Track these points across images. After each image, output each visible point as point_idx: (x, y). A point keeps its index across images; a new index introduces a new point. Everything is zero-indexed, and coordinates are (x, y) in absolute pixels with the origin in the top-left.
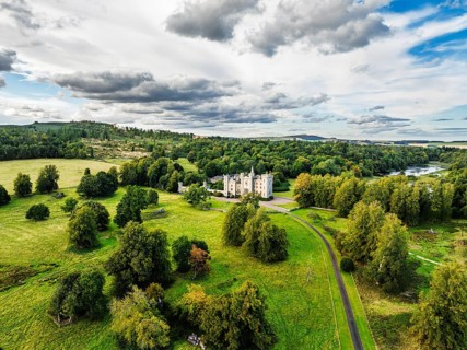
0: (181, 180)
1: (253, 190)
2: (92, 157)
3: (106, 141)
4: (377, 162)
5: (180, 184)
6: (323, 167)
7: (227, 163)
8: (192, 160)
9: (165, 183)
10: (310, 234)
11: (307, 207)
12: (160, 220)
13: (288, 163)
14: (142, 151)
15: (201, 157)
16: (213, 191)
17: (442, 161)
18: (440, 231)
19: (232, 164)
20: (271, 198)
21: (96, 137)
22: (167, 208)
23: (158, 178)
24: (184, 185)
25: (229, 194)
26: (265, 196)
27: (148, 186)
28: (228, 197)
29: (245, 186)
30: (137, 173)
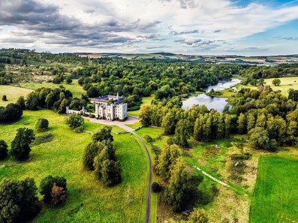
0: (68, 105)
1: (114, 115)
2: (11, 82)
3: (24, 67)
4: (199, 80)
5: (67, 108)
6: (163, 90)
7: (103, 87)
8: (81, 83)
9: (57, 107)
10: (142, 154)
11: (146, 126)
12: (46, 144)
13: (144, 86)
14: (50, 75)
15: (87, 82)
16: (89, 113)
17: (240, 75)
18: (222, 145)
19: (106, 88)
20: (126, 119)
21: (18, 63)
22: (54, 132)
23: (53, 103)
24: (70, 109)
25: (99, 116)
26: (121, 118)
27: (46, 108)
28: (98, 119)
29: (109, 112)
30: (38, 100)
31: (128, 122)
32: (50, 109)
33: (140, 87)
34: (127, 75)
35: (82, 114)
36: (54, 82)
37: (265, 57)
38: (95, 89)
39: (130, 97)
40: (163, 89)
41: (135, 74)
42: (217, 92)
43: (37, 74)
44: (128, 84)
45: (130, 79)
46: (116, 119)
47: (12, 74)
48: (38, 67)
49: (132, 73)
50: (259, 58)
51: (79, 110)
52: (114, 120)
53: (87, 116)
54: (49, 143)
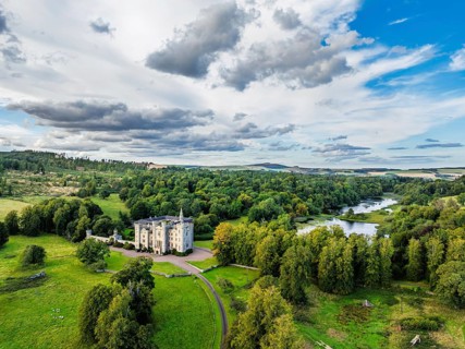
0: (90, 228)
1: (168, 244)
2: (10, 194)
3: (40, 174)
4: (328, 197)
5: (88, 233)
6: (261, 207)
7: (158, 203)
8: (123, 198)
9: (73, 231)
11: (227, 265)
12: (27, 291)
13: (229, 202)
14: (76, 186)
15: (133, 195)
16: (124, 242)
17: (397, 192)
19: (163, 204)
20: (189, 252)
21: (31, 169)
23: (66, 224)
24: (93, 234)
25: (141, 245)
26: (180, 250)
27: (54, 233)
28: (139, 251)
29: (158, 238)
30: (41, 218)
31: (191, 258)
32: (60, 235)
33: (223, 203)
34: (203, 186)
35: (112, 244)
36: (79, 195)
37: (435, 170)
38: (144, 204)
39: (202, 217)
40: (262, 205)
41: (217, 185)
42: (358, 215)
43: (55, 185)
44: (204, 198)
45: (207, 192)
46: (170, 252)
47: (16, 183)
48: (60, 176)
49: (212, 183)
50: (425, 171)
51: (108, 236)
52: (167, 253)
53: (120, 246)
54: (35, 289)
